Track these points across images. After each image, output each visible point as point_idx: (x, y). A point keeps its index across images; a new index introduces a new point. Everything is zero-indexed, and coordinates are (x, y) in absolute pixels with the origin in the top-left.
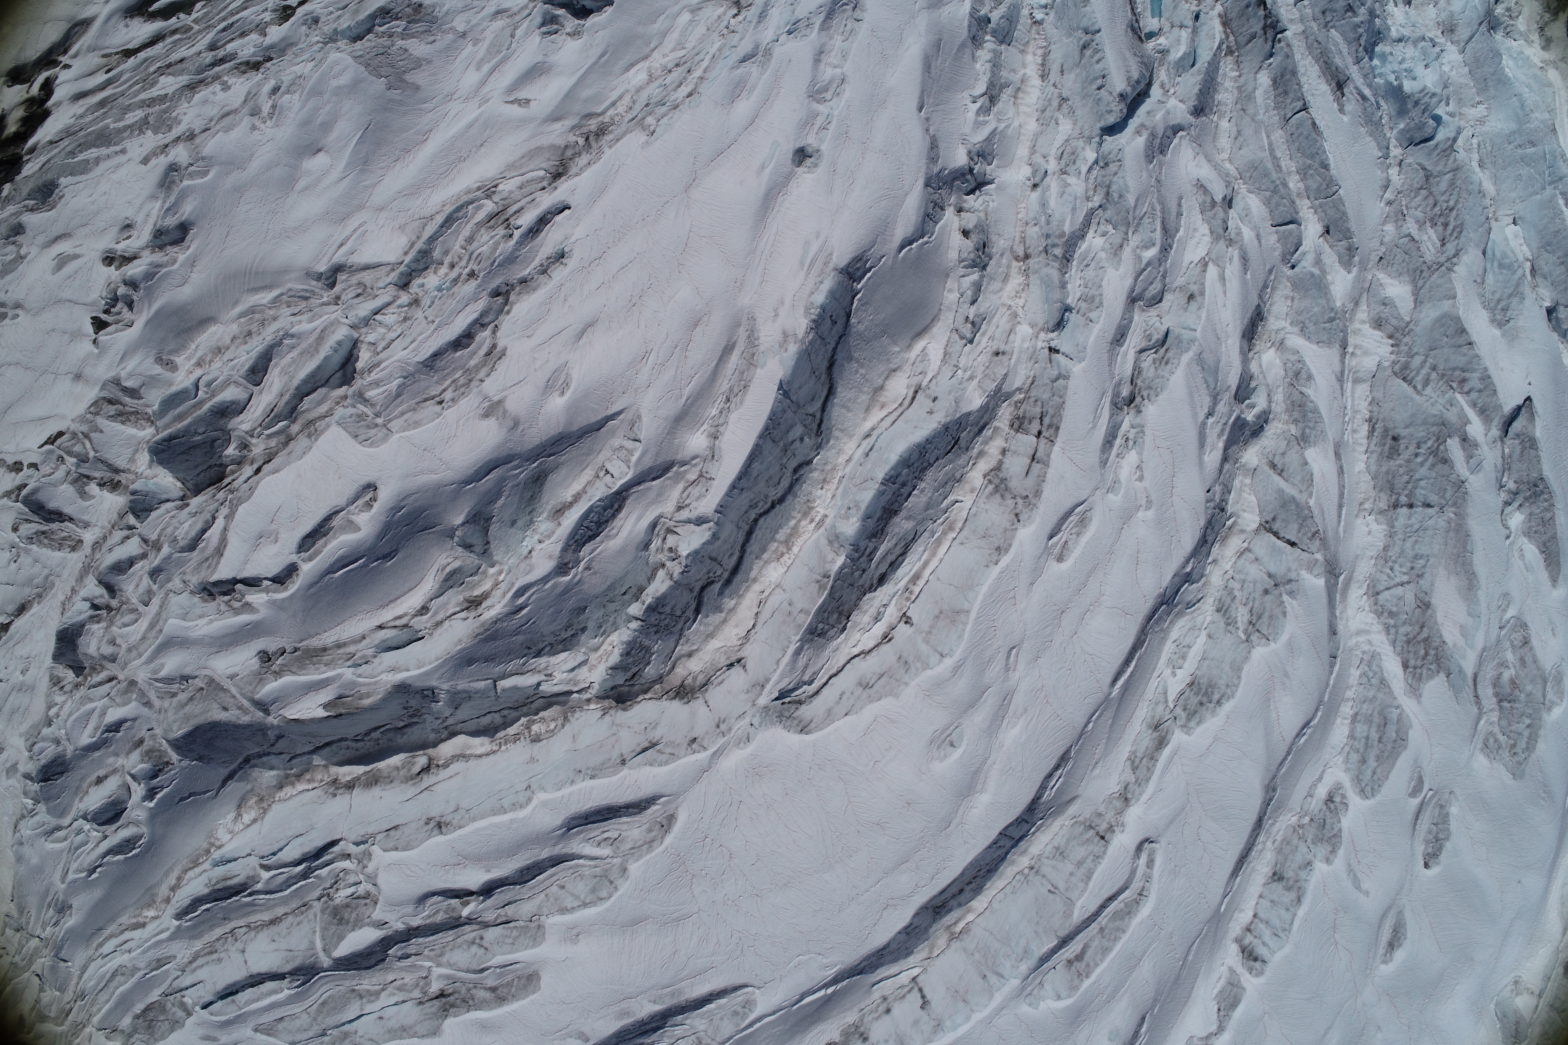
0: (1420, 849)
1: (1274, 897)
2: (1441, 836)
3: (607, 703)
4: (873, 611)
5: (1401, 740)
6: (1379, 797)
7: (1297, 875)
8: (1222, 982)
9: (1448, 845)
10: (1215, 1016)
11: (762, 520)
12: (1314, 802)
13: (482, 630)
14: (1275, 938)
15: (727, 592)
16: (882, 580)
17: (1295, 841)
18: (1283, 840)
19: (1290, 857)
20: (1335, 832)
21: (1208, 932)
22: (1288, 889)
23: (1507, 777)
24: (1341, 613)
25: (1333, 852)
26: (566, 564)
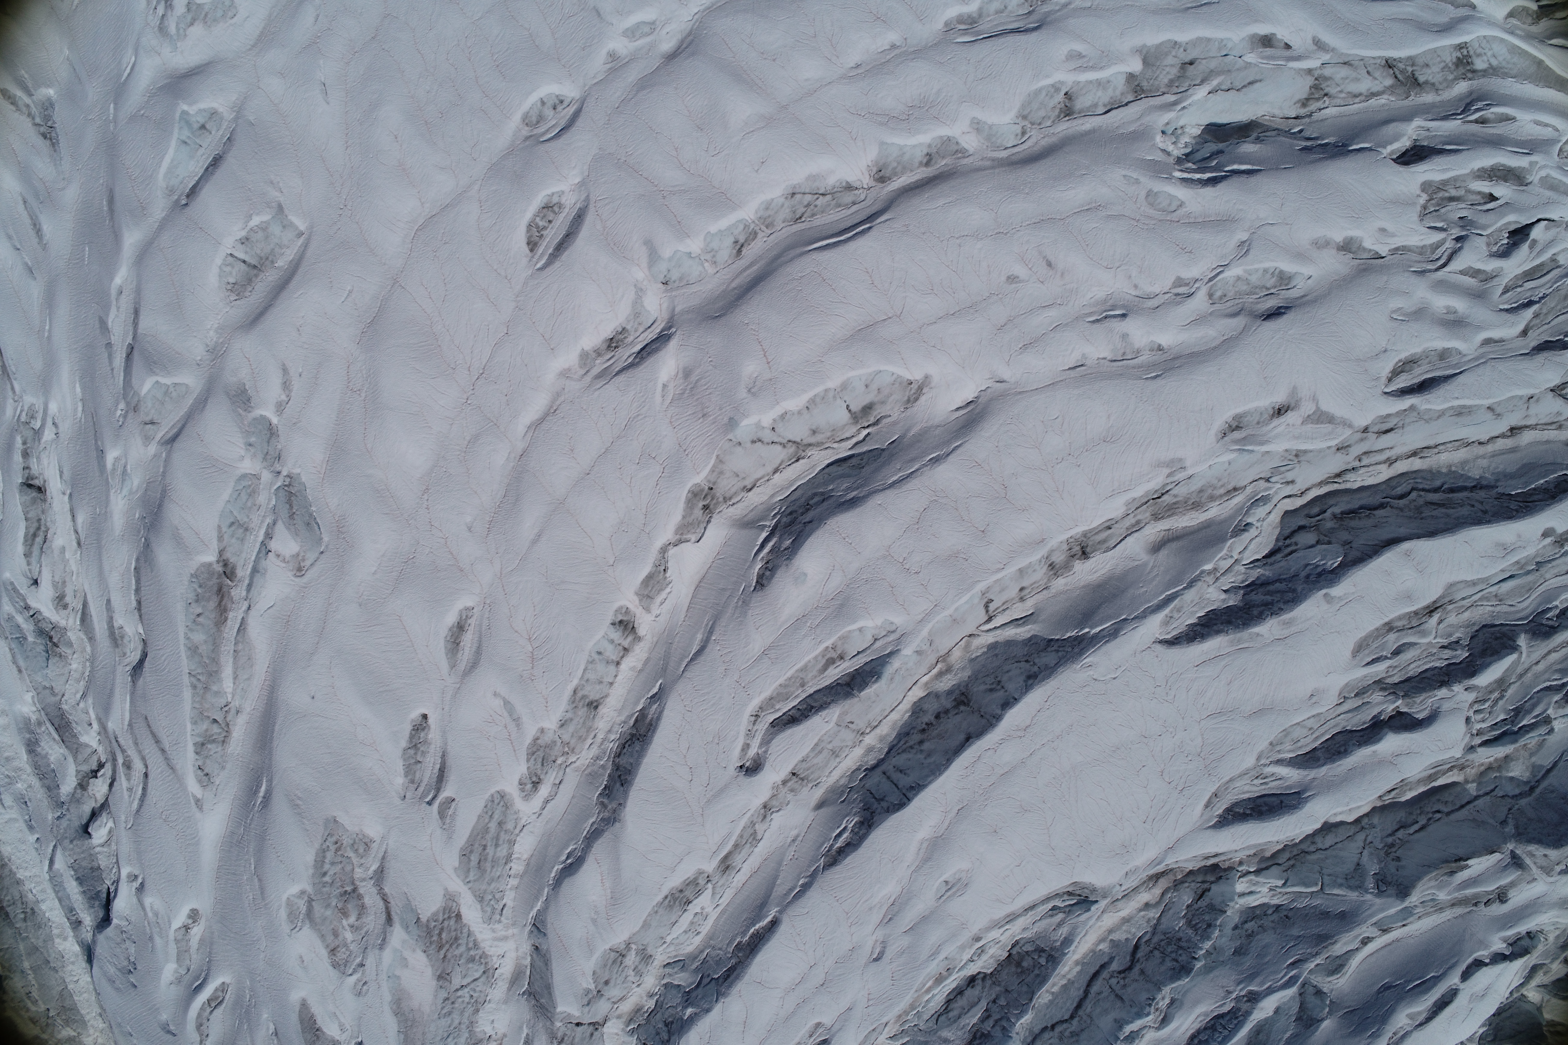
0: (434, 734)
1: (598, 687)
2: (412, 752)
3: (1227, 865)
4: (985, 957)
5: (465, 855)
6: (487, 796)
7: (575, 713)
8: (659, 599)
9: (404, 744)
10: (670, 565)
11: (1066, 1018)
12: (552, 779)
13: (1330, 947)
14: (602, 650)
15: (1106, 960)
16: (972, 980)
17: (573, 742)
18: (585, 739)
19: (579, 726)
20: (533, 757)
21: (680, 664)
22: (584, 697)
23: (343, 819)
24: (524, 958)
25: (537, 739)
26: (1248, 1001)
